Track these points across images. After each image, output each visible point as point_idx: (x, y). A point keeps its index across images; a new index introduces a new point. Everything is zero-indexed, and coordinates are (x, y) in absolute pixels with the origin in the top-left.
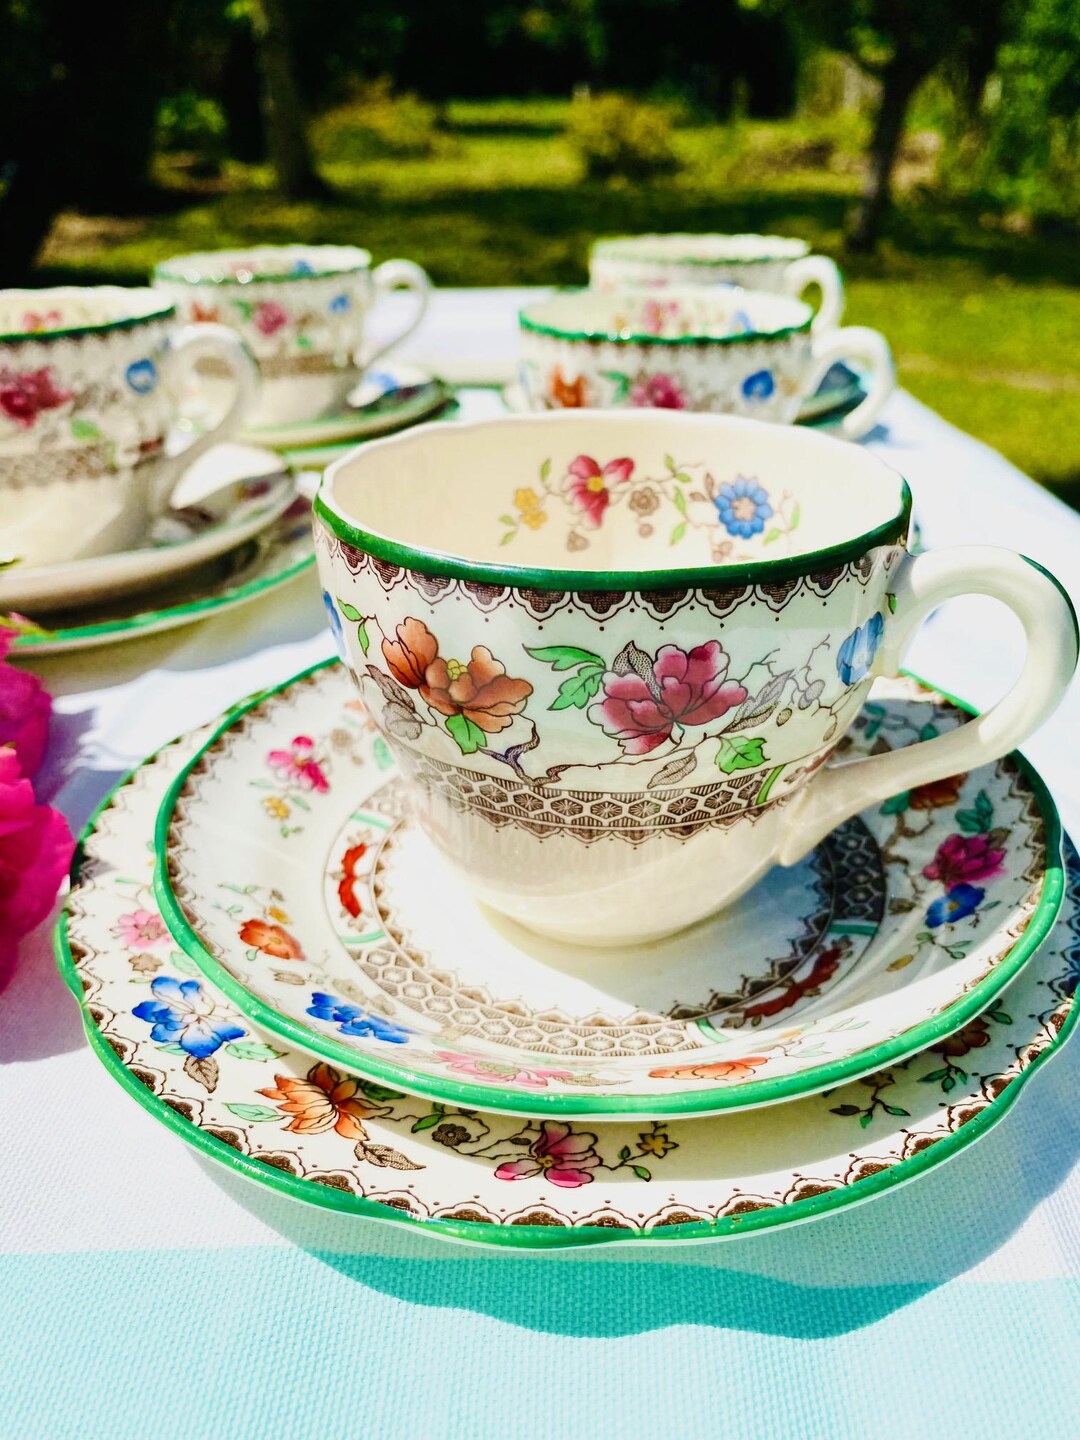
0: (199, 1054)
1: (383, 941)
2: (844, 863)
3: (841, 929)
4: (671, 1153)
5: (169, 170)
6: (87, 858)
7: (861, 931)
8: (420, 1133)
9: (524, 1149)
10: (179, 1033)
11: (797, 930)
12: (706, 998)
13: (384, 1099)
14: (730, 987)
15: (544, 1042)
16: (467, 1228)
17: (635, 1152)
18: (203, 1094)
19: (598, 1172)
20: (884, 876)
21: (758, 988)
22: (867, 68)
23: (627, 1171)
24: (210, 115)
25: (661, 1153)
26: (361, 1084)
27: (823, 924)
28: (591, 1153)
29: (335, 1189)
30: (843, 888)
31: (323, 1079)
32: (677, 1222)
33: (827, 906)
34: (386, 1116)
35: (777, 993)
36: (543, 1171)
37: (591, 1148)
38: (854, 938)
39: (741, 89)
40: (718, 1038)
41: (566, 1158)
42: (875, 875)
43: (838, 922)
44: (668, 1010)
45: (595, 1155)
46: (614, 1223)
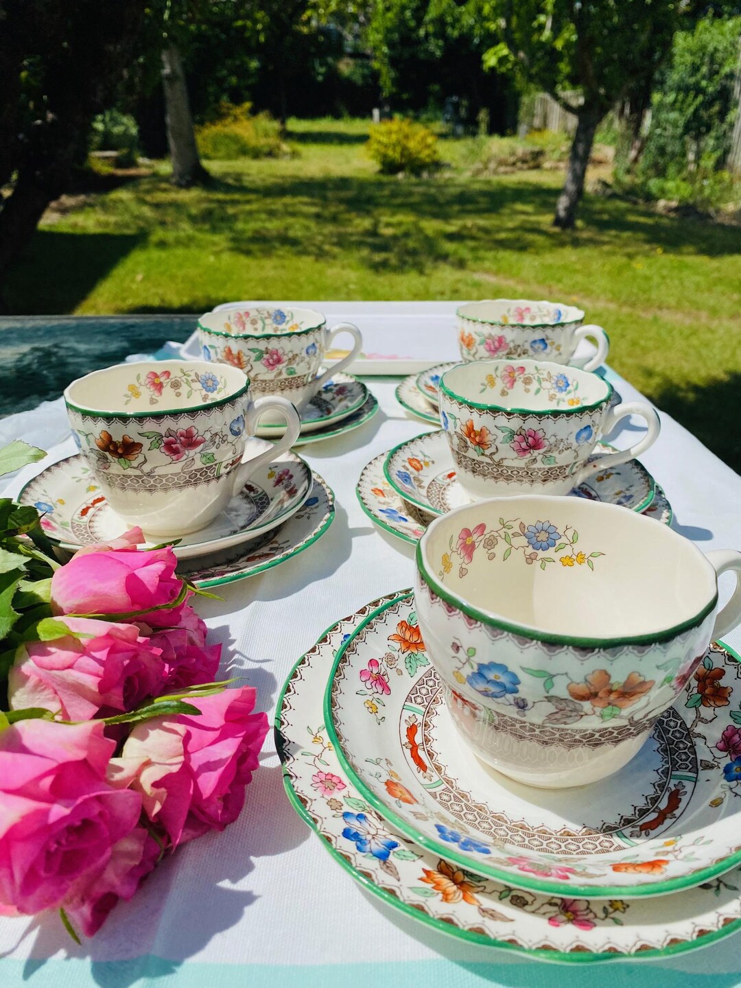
0: (383, 857)
1: (443, 787)
2: (670, 735)
3: (676, 777)
4: (627, 910)
5: (100, 161)
6: (285, 741)
7: (688, 779)
8: (504, 900)
9: (556, 909)
10: (368, 846)
11: (654, 777)
12: (618, 819)
13: (479, 881)
14: (628, 813)
15: (544, 846)
16: (548, 954)
17: (611, 910)
18: (397, 883)
19: (596, 921)
20: (693, 746)
21: (643, 812)
22: (567, 107)
23: (608, 920)
24: (128, 125)
25: (622, 910)
26: (466, 873)
27: (666, 773)
28: (588, 911)
29: (478, 933)
30: (673, 752)
31: (445, 869)
32: (644, 950)
33: (667, 762)
34: (483, 891)
35: (653, 816)
36: (570, 921)
37: (588, 908)
38: (685, 783)
39: (483, 116)
40: (633, 844)
41: (579, 913)
42: (689, 744)
43: (674, 773)
44: (600, 827)
45: (591, 911)
46: (615, 950)
